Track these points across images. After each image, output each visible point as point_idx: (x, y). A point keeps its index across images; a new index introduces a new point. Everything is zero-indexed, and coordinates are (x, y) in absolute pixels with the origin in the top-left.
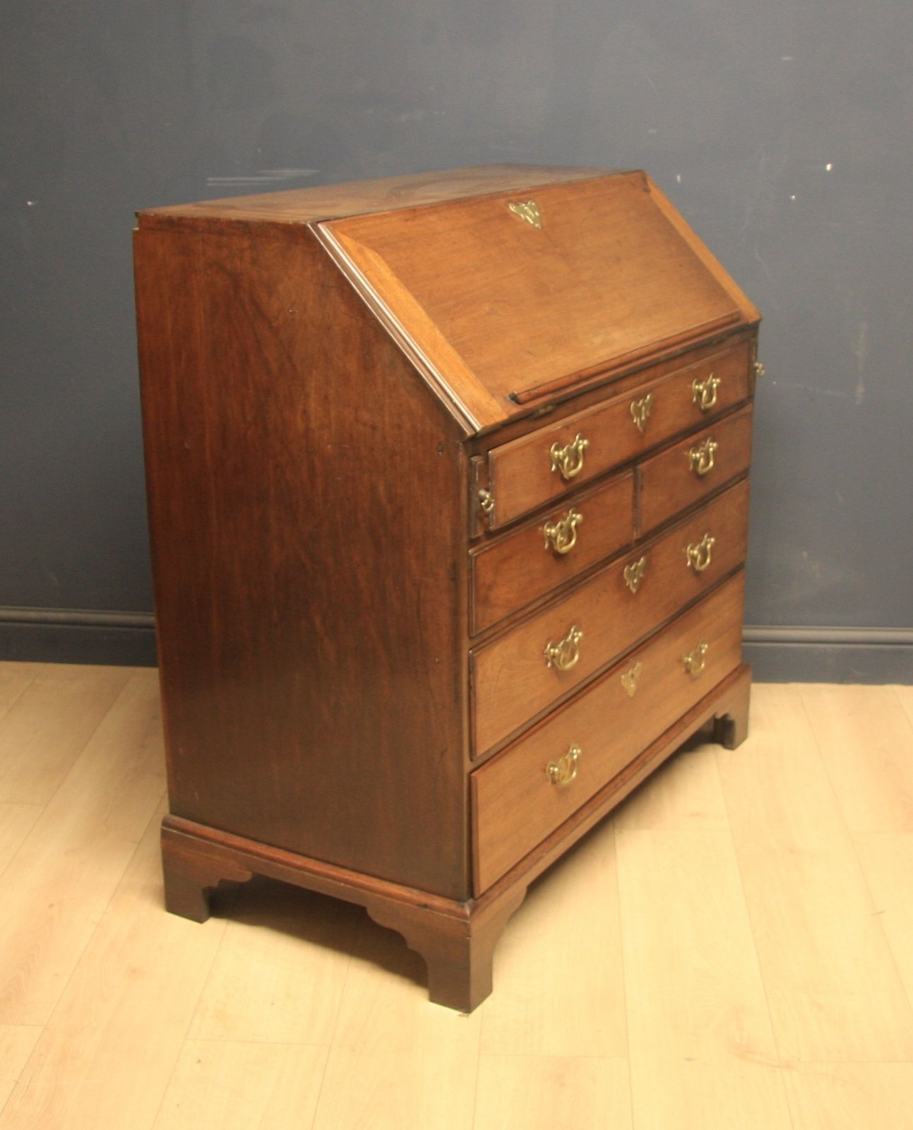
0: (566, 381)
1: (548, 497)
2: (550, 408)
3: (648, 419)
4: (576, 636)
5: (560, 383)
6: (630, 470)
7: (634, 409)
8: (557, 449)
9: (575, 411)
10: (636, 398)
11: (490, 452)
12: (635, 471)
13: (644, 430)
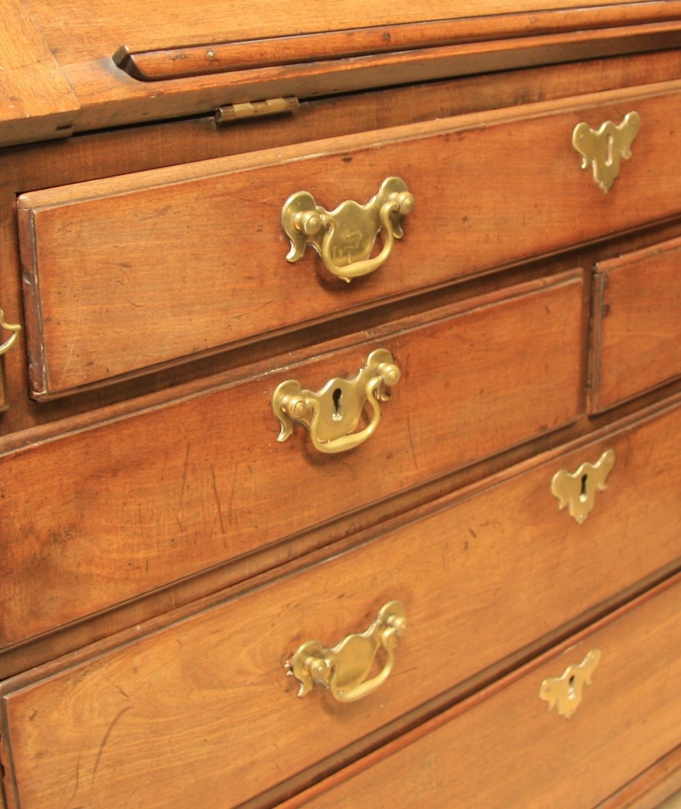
0: (338, 42)
1: (275, 323)
2: (276, 105)
3: (623, 164)
4: (391, 626)
5: (309, 45)
6: (579, 270)
7: (579, 140)
8: (303, 205)
9: (381, 124)
10: (591, 117)
11: (23, 197)
12: (591, 275)
13: (612, 189)
